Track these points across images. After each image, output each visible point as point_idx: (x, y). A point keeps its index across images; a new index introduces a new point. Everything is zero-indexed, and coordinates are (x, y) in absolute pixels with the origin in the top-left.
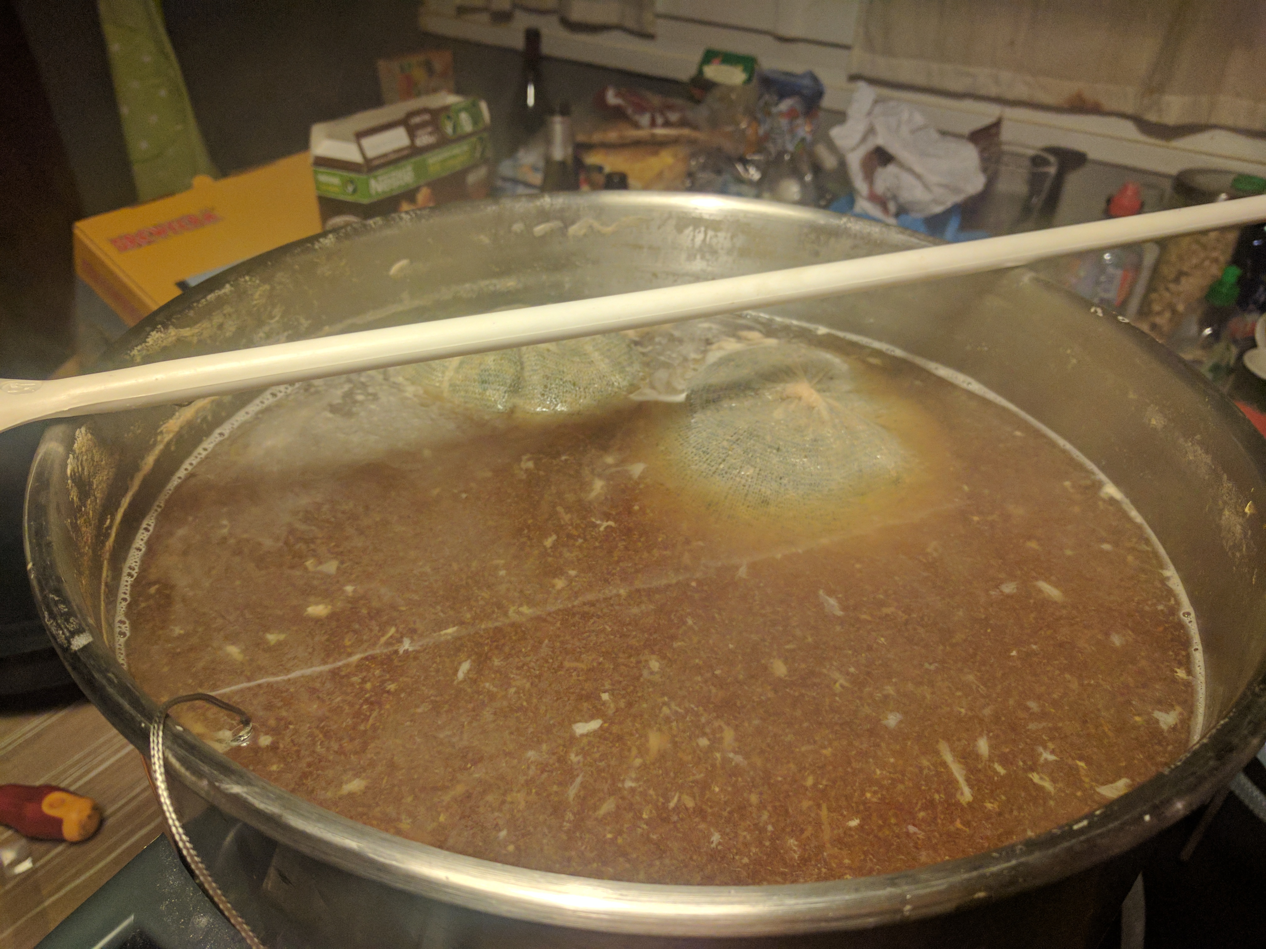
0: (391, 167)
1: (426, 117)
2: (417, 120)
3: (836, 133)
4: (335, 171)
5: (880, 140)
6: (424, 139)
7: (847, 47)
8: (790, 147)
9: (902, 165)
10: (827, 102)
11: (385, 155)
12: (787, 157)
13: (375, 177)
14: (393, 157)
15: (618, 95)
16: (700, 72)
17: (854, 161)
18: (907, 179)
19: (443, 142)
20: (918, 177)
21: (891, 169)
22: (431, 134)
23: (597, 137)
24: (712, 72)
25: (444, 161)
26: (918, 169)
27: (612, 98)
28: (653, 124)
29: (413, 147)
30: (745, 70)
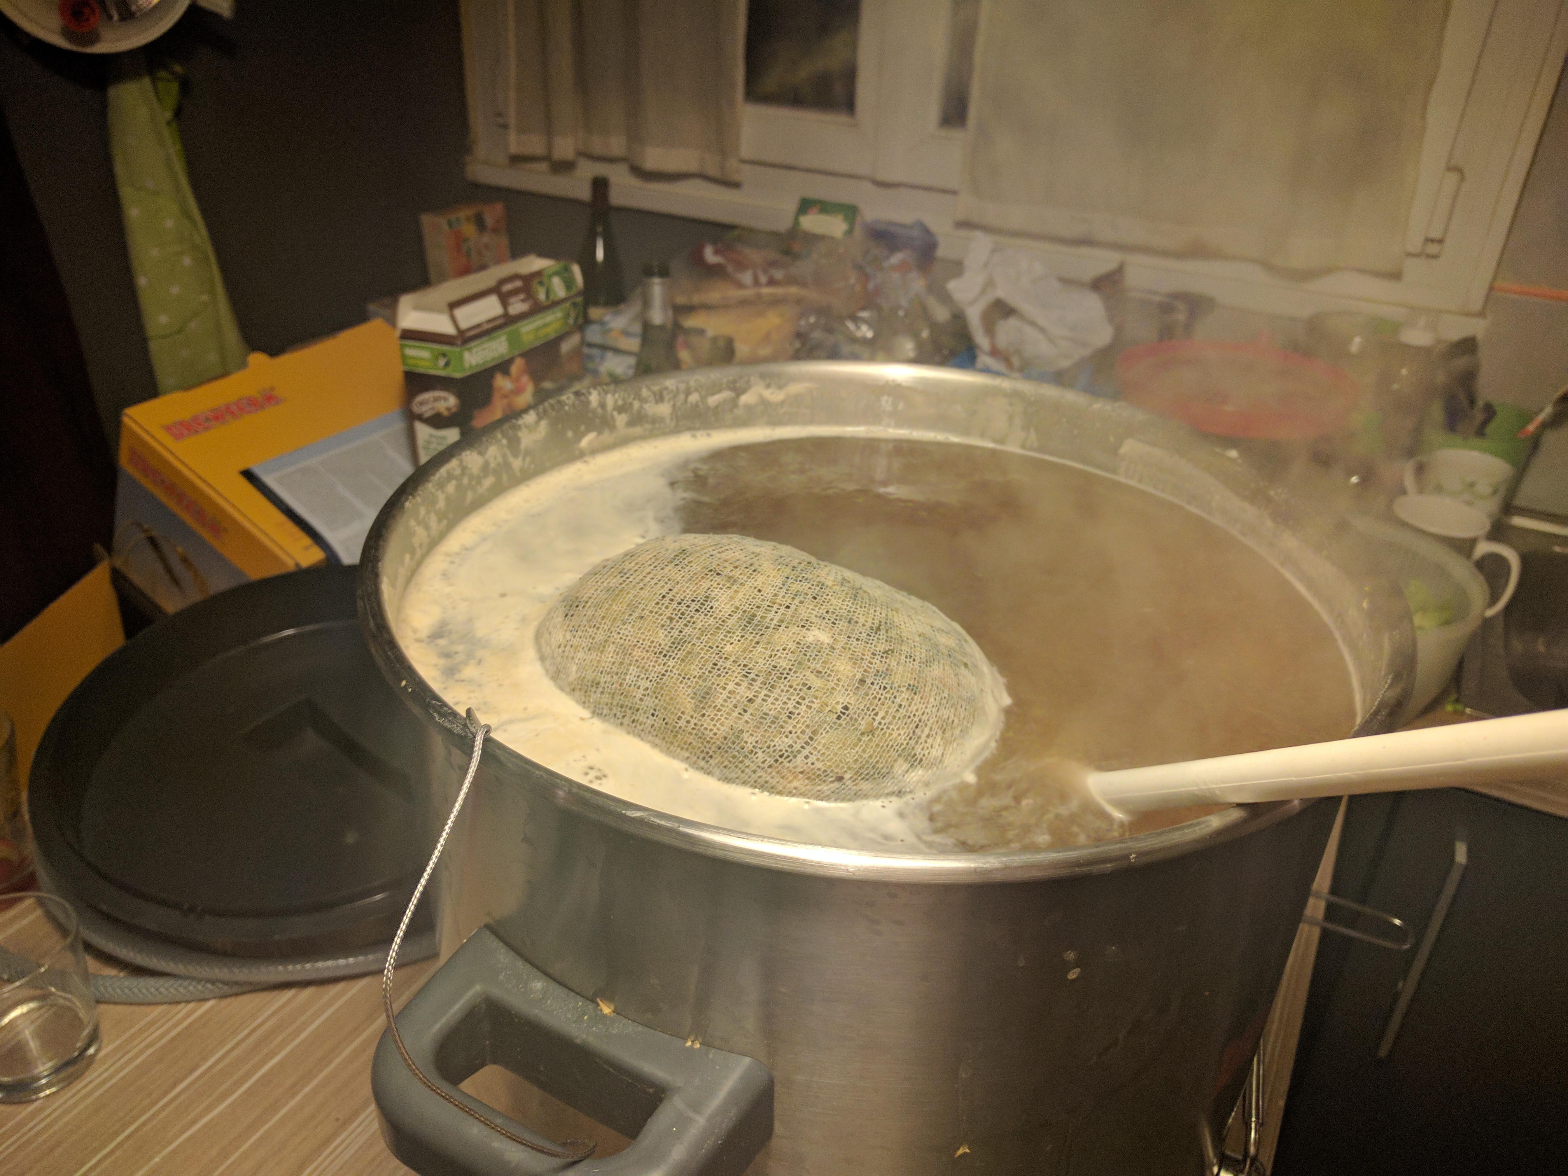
0: (486, 338)
1: (518, 284)
2: (508, 287)
3: (953, 286)
4: (423, 344)
5: (1000, 293)
6: (517, 307)
7: (954, 193)
8: (904, 302)
9: (1022, 317)
10: (941, 252)
11: (478, 326)
12: (901, 313)
13: (469, 349)
14: (486, 327)
15: (716, 252)
16: (796, 222)
17: (974, 315)
18: (1030, 332)
19: (537, 309)
20: (1042, 330)
21: (1012, 322)
22: (523, 301)
23: (696, 299)
24: (811, 222)
25: (537, 329)
26: (1041, 322)
27: (710, 256)
28: (756, 283)
29: (506, 315)
30: (846, 218)
